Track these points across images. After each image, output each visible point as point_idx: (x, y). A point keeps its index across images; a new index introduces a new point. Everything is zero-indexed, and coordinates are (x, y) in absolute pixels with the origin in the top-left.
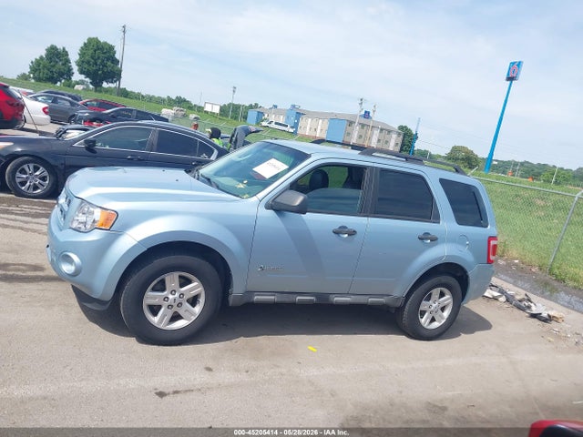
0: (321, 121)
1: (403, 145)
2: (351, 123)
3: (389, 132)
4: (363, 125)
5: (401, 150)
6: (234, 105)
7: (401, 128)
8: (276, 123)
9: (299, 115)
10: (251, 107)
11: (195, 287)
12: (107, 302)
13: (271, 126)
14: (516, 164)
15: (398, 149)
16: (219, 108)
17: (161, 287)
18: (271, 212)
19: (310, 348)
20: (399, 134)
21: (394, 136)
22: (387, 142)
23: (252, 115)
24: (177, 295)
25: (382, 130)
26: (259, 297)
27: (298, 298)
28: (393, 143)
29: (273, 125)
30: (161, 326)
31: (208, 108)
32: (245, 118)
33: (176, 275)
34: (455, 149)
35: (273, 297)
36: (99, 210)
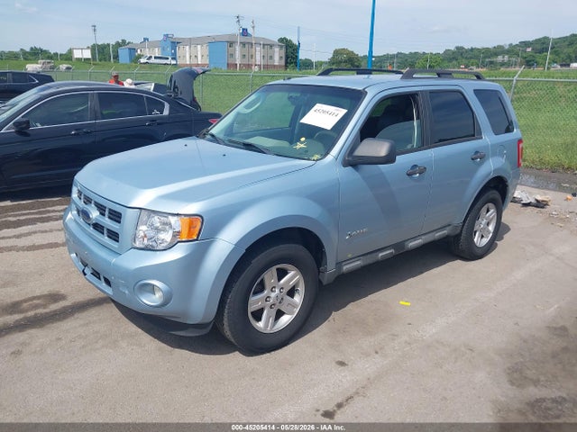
0: (199, 46)
1: (287, 57)
2: (231, 44)
3: (271, 46)
4: (244, 44)
5: (286, 62)
6: (98, 45)
7: (281, 40)
8: (155, 58)
9: (175, 44)
10: (118, 45)
11: (293, 277)
12: (208, 324)
13: (150, 61)
14: (393, 57)
15: (283, 63)
16: (89, 51)
17: (261, 288)
18: (349, 169)
19: (402, 303)
20: (281, 47)
21: (277, 50)
22: (271, 57)
23: (123, 53)
24: (277, 291)
25: (264, 45)
26: (348, 266)
27: (380, 255)
28: (278, 56)
29: (153, 61)
30: (268, 330)
31: (77, 54)
32: (116, 57)
33: (274, 270)
34: (337, 53)
35: (359, 262)
36: (176, 218)
